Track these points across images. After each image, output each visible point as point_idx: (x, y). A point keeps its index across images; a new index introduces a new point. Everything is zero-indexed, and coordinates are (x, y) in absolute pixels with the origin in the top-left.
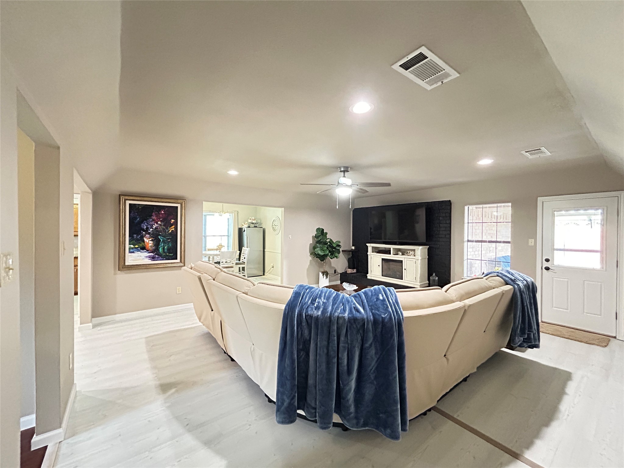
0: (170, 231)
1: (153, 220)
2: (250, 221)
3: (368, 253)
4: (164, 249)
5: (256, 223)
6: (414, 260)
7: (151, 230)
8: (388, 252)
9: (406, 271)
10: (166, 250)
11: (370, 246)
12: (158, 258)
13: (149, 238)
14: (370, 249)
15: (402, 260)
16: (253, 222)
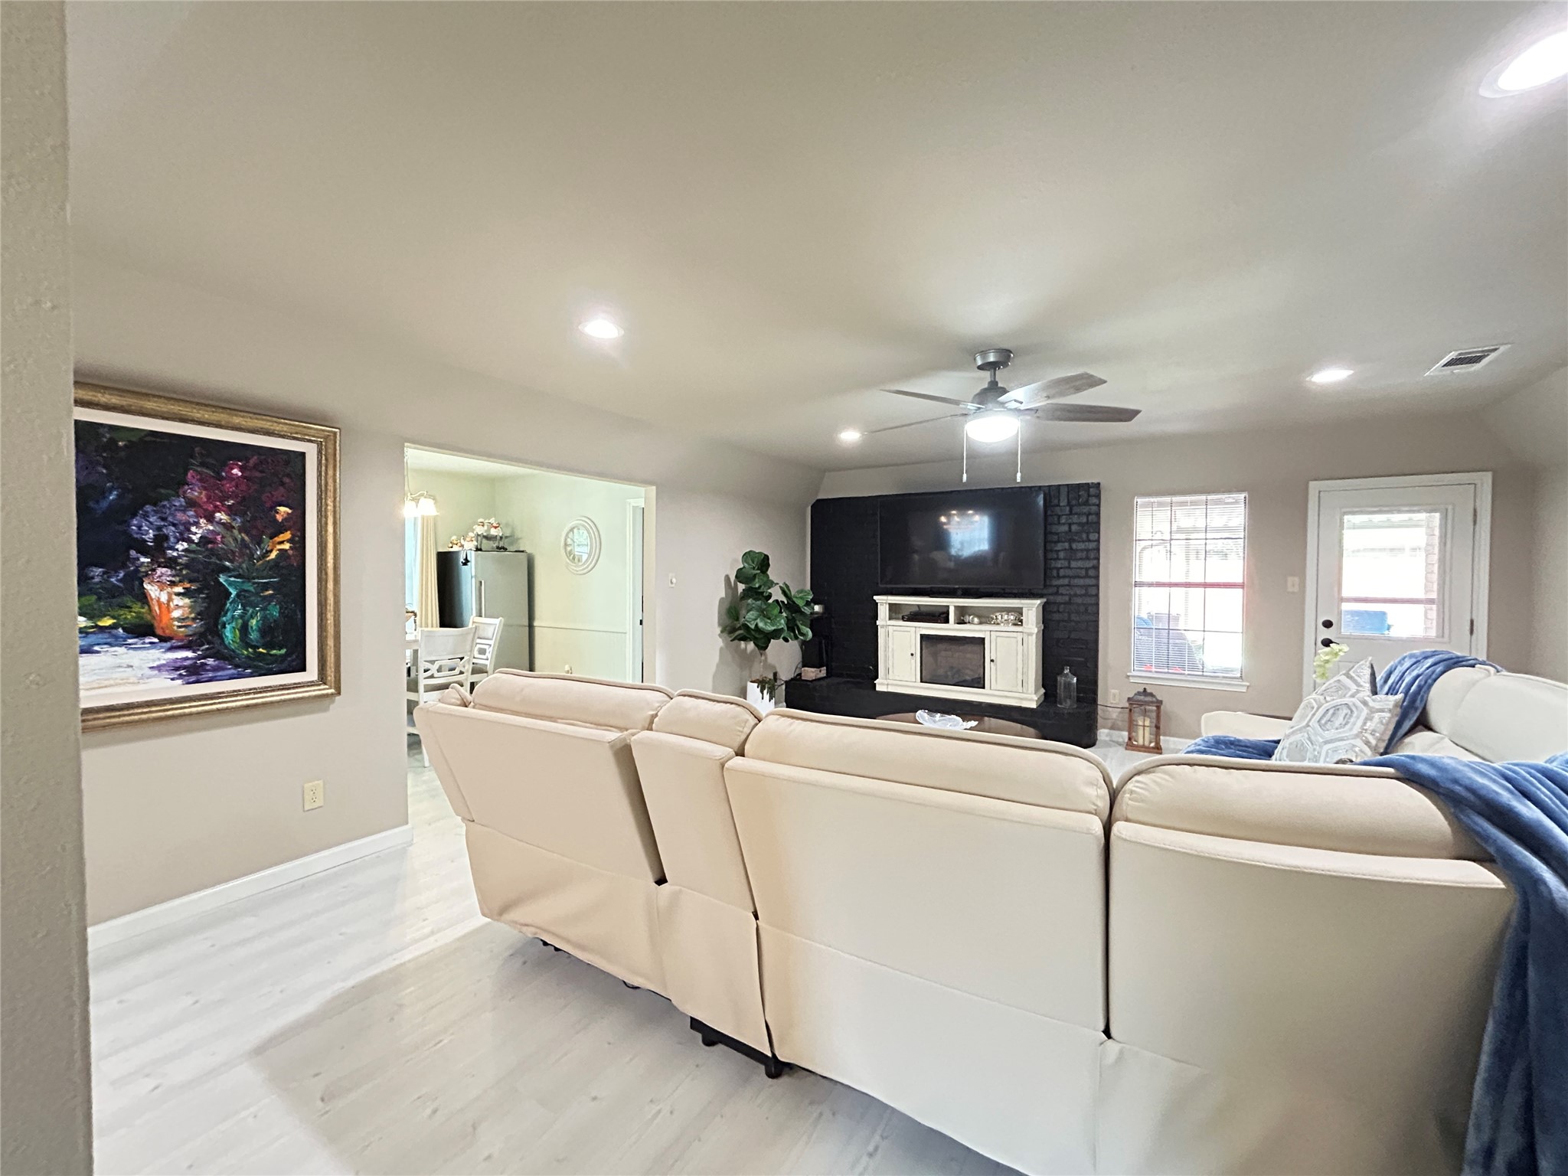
0: (273, 555)
1: (192, 504)
2: (480, 530)
3: (878, 623)
4: (244, 629)
5: (501, 538)
6: (1020, 636)
7: (182, 546)
8: (941, 616)
9: (996, 665)
10: (254, 636)
11: (883, 602)
12: (215, 669)
13: (173, 584)
14: (883, 612)
15: (983, 636)
16: (493, 532)
